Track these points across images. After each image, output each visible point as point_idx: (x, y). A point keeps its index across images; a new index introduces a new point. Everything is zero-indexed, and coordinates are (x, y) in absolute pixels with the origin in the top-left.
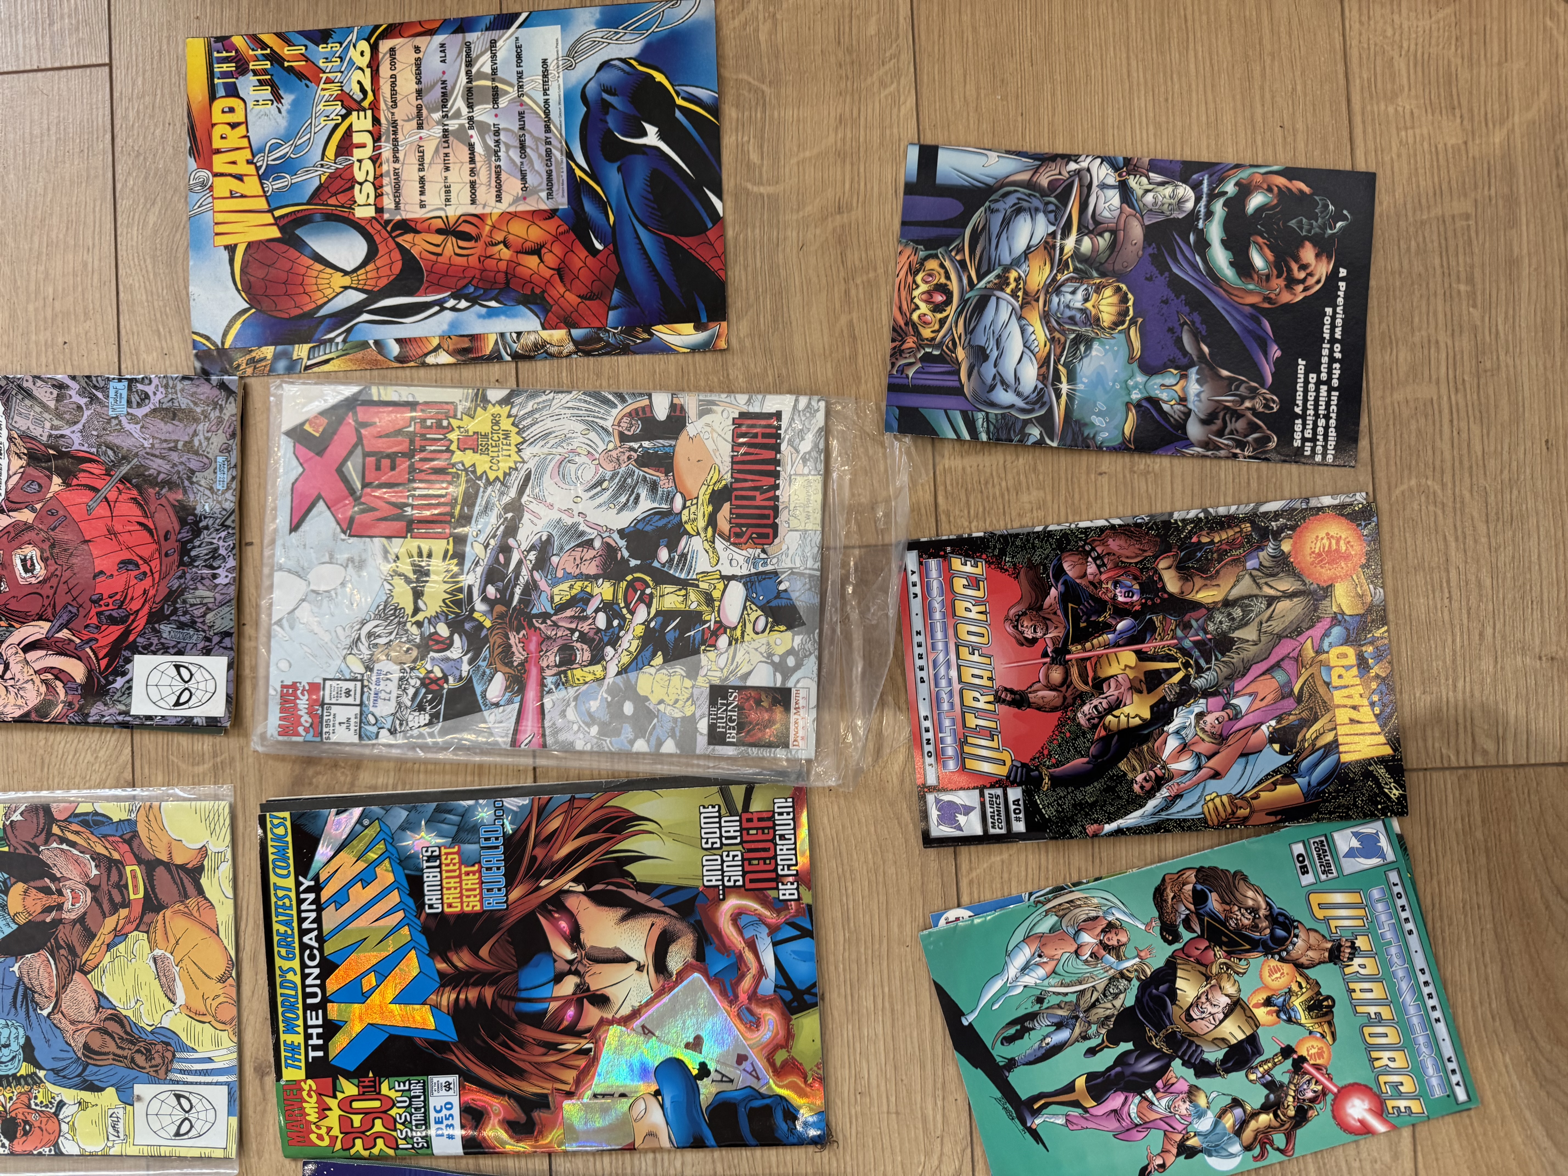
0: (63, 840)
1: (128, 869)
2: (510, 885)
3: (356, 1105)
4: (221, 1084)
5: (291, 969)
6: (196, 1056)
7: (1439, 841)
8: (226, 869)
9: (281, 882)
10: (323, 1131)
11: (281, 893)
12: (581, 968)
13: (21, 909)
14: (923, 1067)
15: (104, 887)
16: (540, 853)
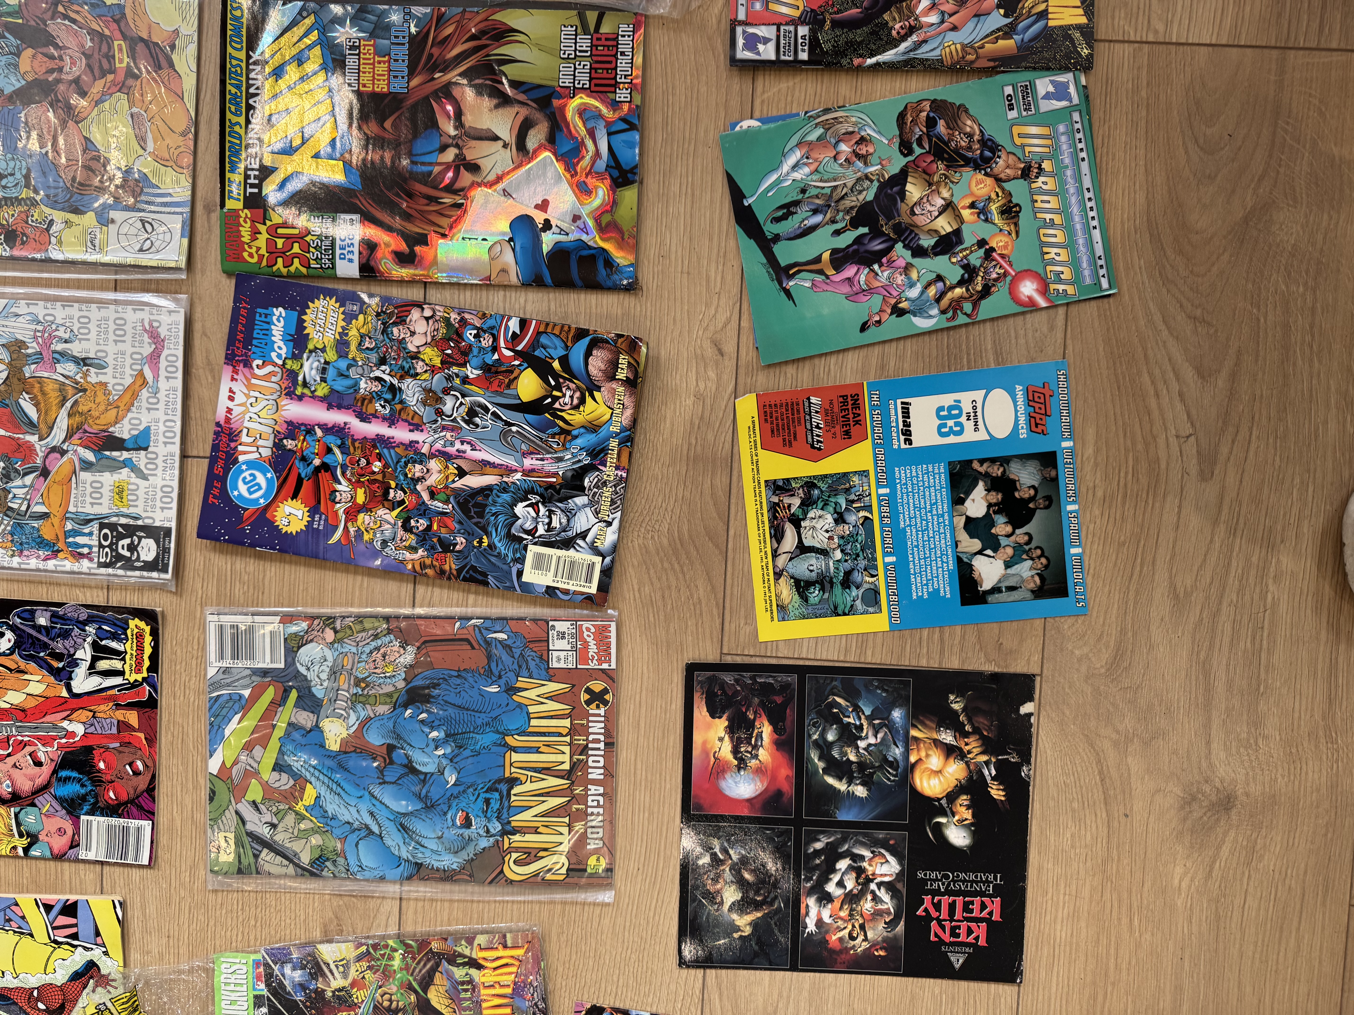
0: (65, 17)
1: (116, 43)
2: (411, 74)
3: (280, 231)
4: (177, 213)
5: (238, 123)
6: (159, 191)
7: (1114, 97)
8: (193, 48)
9: (235, 53)
10: (253, 250)
11: (234, 62)
12: (460, 142)
13: (29, 69)
14: (711, 239)
15: (96, 56)
16: (436, 51)
